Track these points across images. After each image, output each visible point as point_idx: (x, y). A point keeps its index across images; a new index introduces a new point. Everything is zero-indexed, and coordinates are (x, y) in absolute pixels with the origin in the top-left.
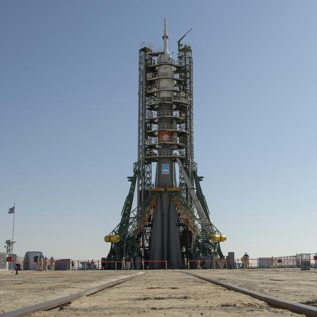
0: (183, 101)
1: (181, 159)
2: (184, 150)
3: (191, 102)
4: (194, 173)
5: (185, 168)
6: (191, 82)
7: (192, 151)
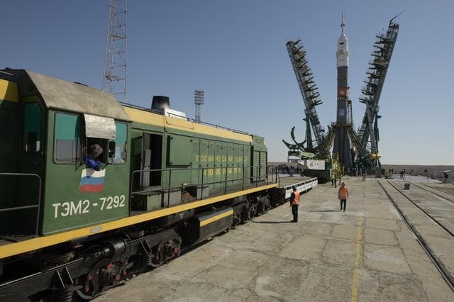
0: (382, 64)
1: (369, 102)
2: (372, 97)
3: (387, 66)
4: (376, 112)
5: (370, 109)
6: (392, 51)
7: (378, 98)
